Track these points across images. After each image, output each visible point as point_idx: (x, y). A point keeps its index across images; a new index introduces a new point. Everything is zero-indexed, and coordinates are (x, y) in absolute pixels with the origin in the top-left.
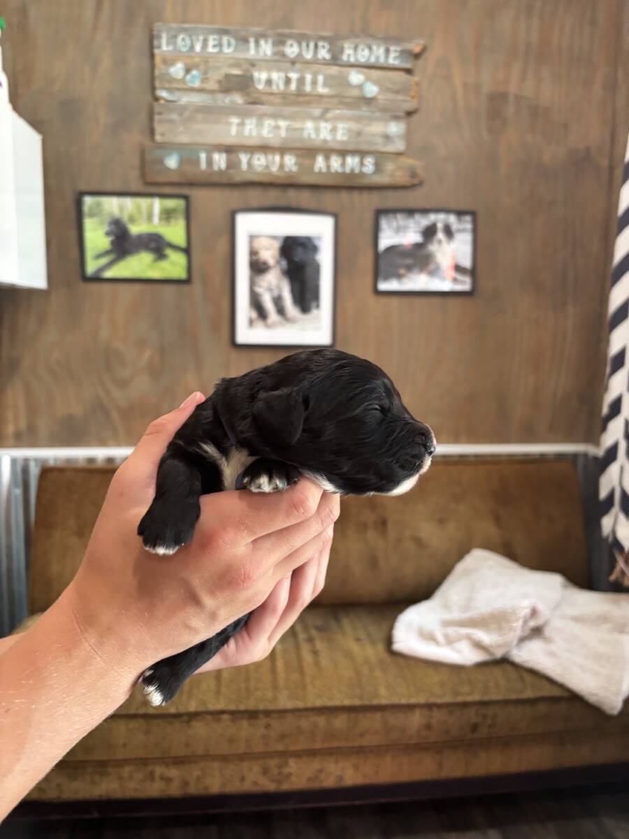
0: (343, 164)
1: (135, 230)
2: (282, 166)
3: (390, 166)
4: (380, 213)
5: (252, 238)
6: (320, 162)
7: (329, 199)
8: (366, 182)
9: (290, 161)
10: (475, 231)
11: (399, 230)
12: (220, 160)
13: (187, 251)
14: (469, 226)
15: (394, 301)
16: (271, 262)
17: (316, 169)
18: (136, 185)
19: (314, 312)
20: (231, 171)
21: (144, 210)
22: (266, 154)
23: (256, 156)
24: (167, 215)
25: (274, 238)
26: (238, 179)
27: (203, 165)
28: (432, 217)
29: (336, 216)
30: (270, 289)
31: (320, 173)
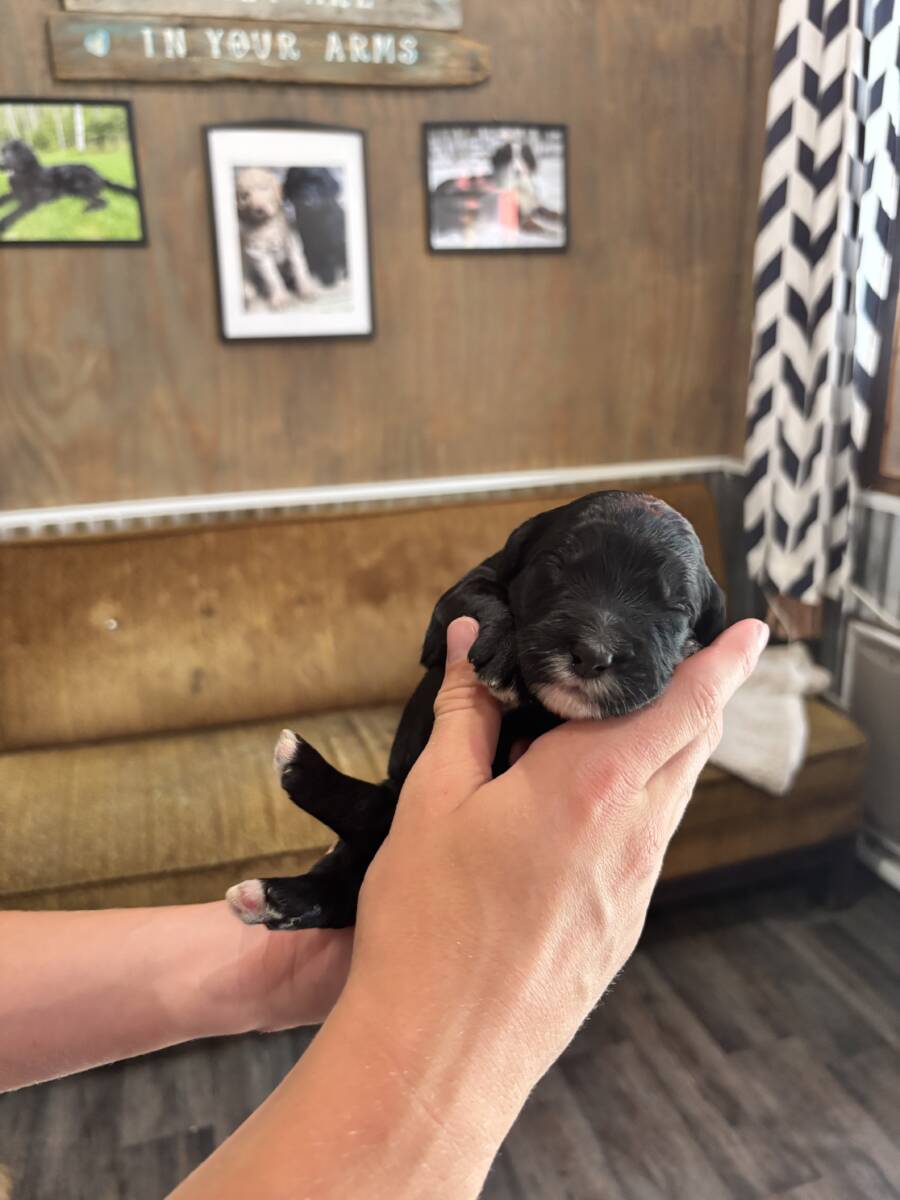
0: (369, 49)
1: (48, 159)
2: (275, 51)
3: (440, 53)
4: (428, 128)
5: (238, 170)
6: (334, 45)
7: (351, 106)
8: (406, 77)
9: (287, 42)
10: (566, 156)
11: (457, 155)
12: (176, 42)
13: (136, 193)
14: (558, 148)
15: (458, 264)
16: (271, 208)
17: (329, 57)
18: (41, 86)
19: (341, 284)
20: (195, 59)
21: (60, 127)
22: (248, 31)
23: (233, 34)
24: (99, 135)
25: (272, 170)
26: (207, 73)
27: (149, 51)
28: (506, 135)
29: (362, 133)
30: (272, 252)
31: (334, 63)
